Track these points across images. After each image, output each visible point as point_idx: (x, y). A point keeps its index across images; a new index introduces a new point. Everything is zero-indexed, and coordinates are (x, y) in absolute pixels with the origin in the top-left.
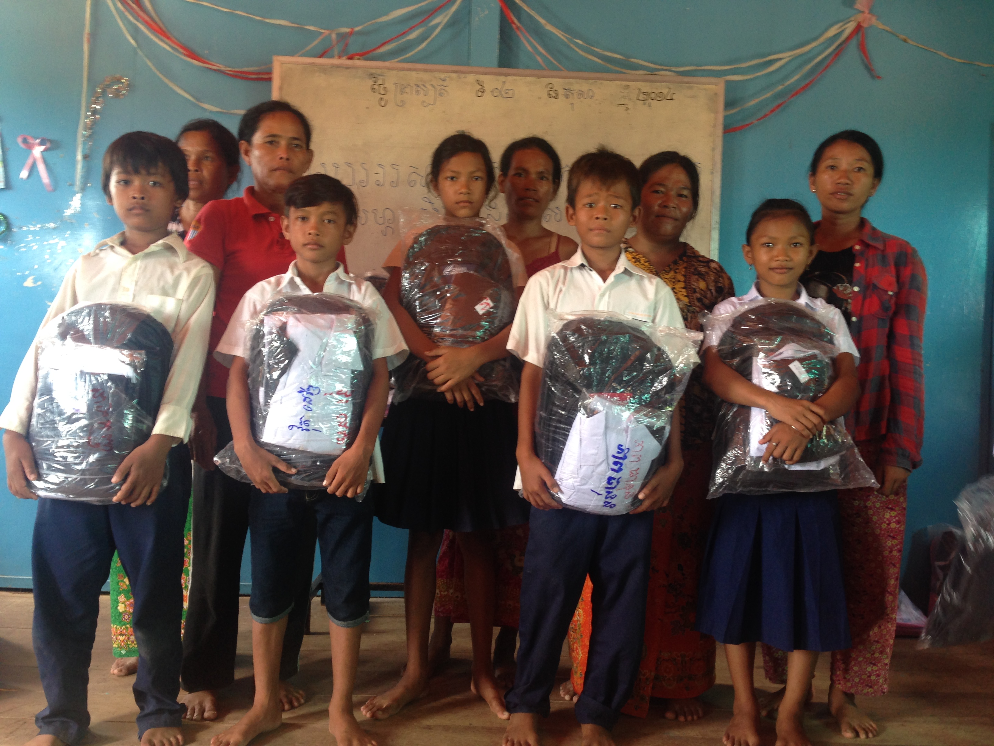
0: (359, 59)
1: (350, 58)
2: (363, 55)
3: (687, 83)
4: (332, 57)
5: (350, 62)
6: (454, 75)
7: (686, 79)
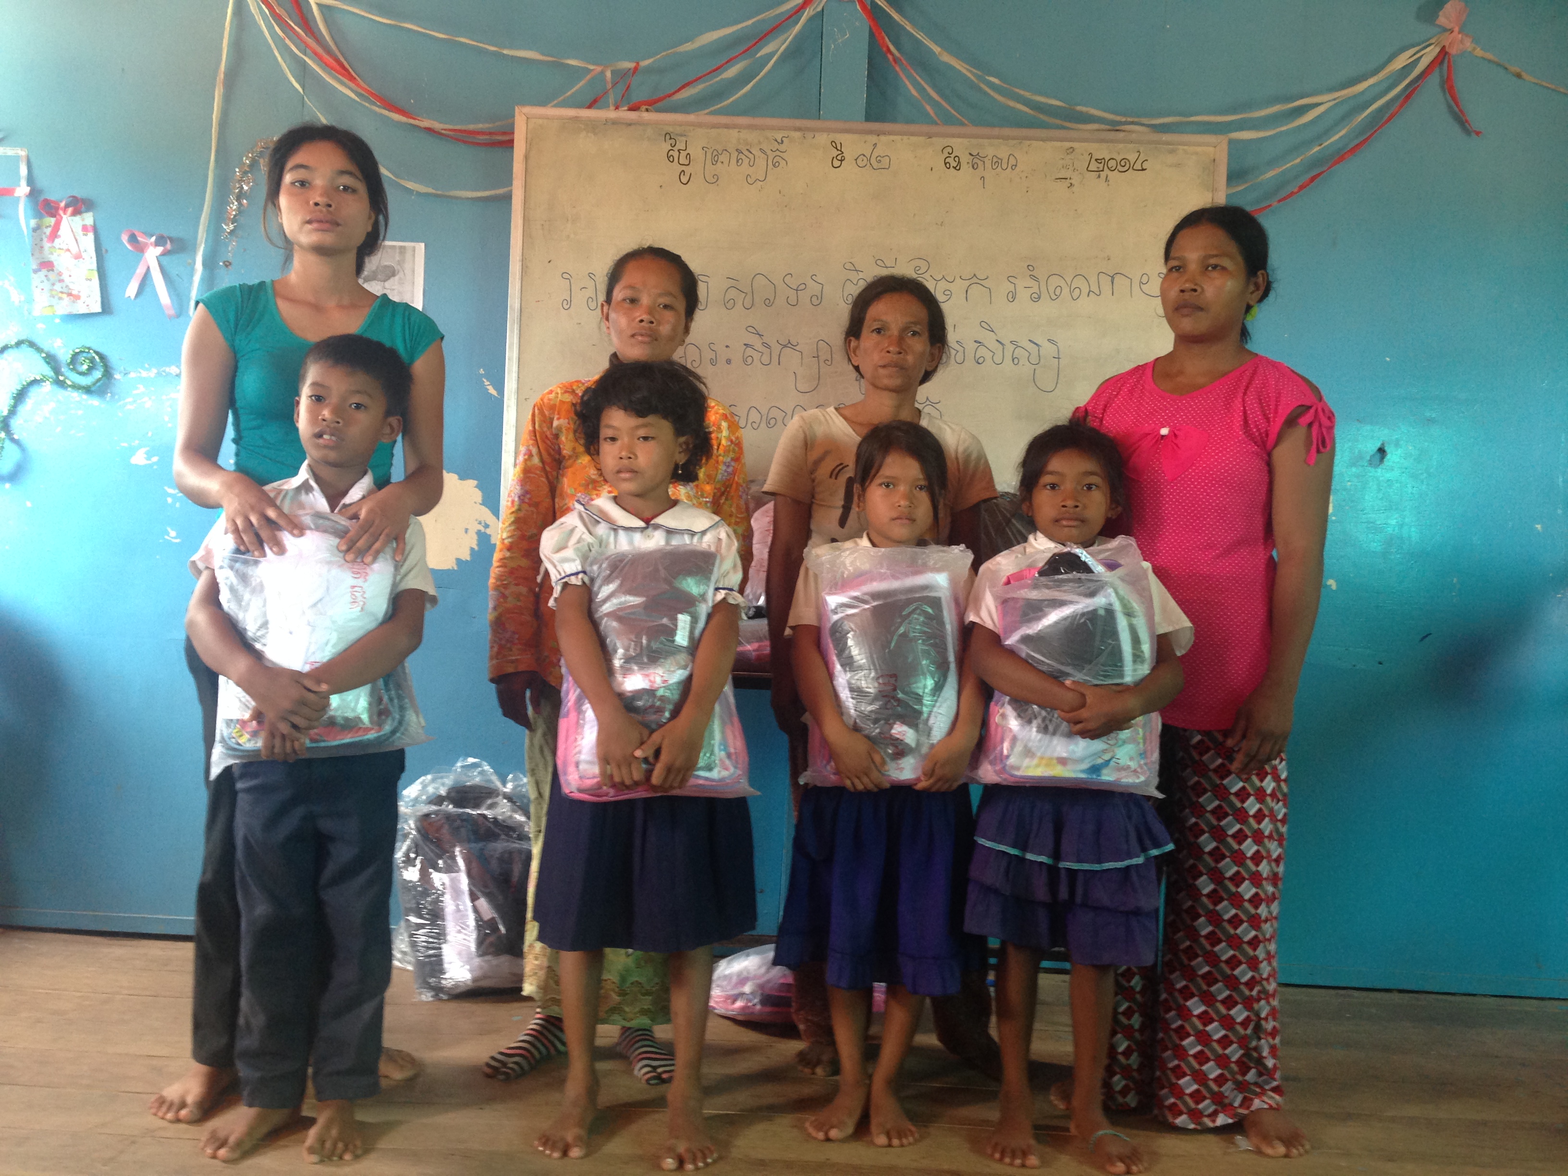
0: (647, 110)
1: (634, 108)
2: (652, 104)
3: (1168, 143)
4: (606, 107)
5: (633, 115)
6: (797, 135)
7: (1165, 137)
